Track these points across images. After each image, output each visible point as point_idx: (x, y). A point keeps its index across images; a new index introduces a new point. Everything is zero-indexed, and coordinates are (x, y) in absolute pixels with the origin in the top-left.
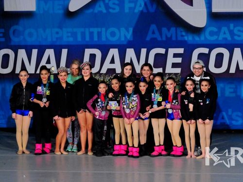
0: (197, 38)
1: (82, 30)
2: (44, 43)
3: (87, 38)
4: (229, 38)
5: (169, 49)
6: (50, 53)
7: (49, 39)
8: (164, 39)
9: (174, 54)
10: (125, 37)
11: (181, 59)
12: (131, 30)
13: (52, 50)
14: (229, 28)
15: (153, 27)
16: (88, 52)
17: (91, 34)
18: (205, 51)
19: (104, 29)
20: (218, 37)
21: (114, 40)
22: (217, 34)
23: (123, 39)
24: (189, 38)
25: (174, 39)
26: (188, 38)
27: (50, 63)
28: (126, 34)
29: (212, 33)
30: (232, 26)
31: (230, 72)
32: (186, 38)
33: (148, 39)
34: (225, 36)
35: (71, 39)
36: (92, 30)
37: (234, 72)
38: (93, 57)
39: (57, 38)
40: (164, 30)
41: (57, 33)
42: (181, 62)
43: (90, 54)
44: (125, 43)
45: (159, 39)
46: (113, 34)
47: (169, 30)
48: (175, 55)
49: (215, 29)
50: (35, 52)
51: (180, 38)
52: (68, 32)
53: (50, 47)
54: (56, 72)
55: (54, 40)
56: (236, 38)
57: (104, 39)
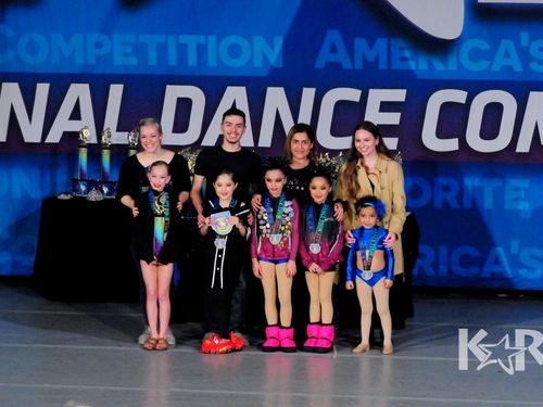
0: (439, 66)
1: (160, 39)
2: (67, 70)
3: (173, 60)
4: (518, 67)
5: (371, 91)
6: (79, 92)
7: (79, 60)
8: (359, 65)
9: (382, 103)
10: (265, 58)
11: (398, 115)
12: (279, 42)
13: (86, 87)
14: (517, 42)
15: (334, 36)
16: (173, 93)
17: (182, 49)
18: (459, 96)
19: (212, 39)
20: (491, 64)
21: (236, 65)
22: (489, 56)
23: (258, 63)
24: (420, 65)
25: (383, 66)
26: (417, 65)
27: (79, 119)
28: (265, 51)
29: (476, 55)
30: (524, 37)
31: (518, 150)
32: (412, 65)
33: (320, 64)
34: (506, 62)
35: (133, 61)
36: (183, 39)
37: (527, 150)
38: (184, 105)
39: (99, 59)
40: (360, 43)
41: (99, 45)
42: (397, 123)
43: (178, 99)
44: (264, 73)
45: (347, 65)
46: (235, 51)
47: (371, 44)
48: (386, 107)
49: (484, 45)
50: (43, 90)
51: (397, 65)
52: (124, 44)
53: (79, 79)
54: (94, 141)
55: (92, 61)
56: (535, 67)
57: (212, 61)
